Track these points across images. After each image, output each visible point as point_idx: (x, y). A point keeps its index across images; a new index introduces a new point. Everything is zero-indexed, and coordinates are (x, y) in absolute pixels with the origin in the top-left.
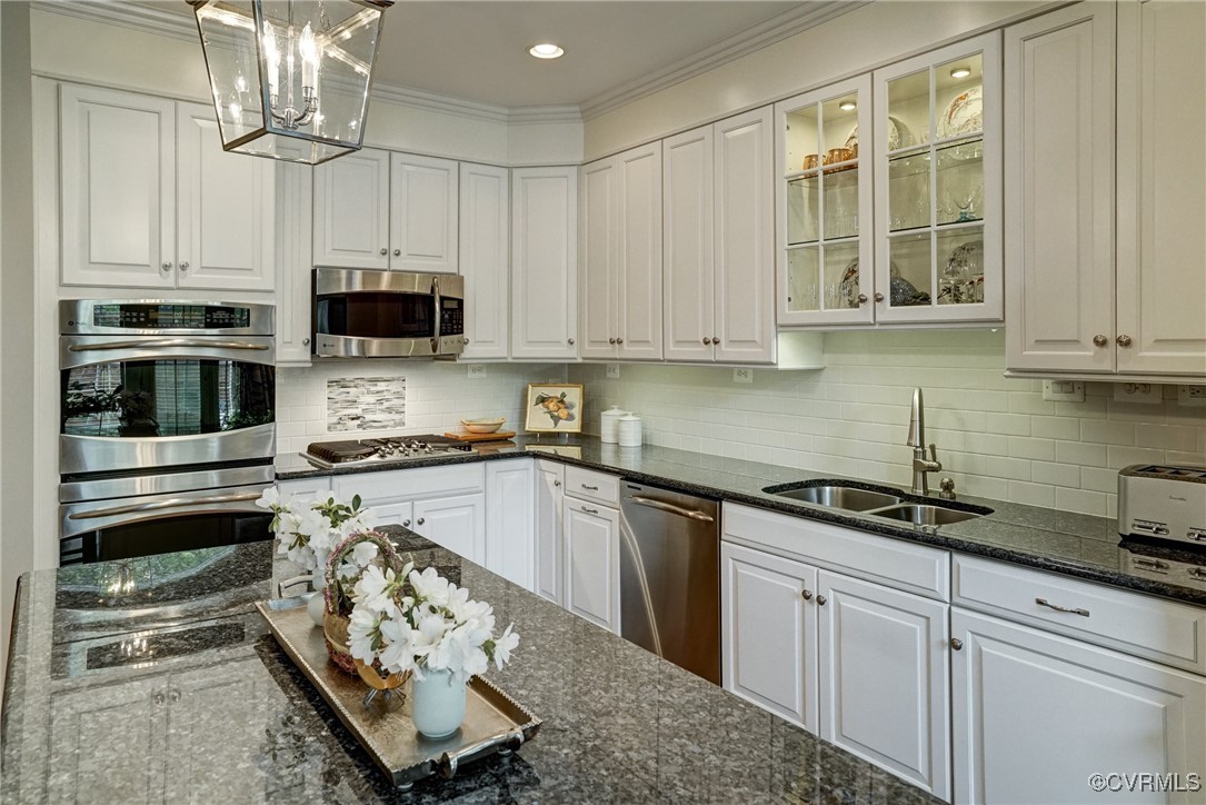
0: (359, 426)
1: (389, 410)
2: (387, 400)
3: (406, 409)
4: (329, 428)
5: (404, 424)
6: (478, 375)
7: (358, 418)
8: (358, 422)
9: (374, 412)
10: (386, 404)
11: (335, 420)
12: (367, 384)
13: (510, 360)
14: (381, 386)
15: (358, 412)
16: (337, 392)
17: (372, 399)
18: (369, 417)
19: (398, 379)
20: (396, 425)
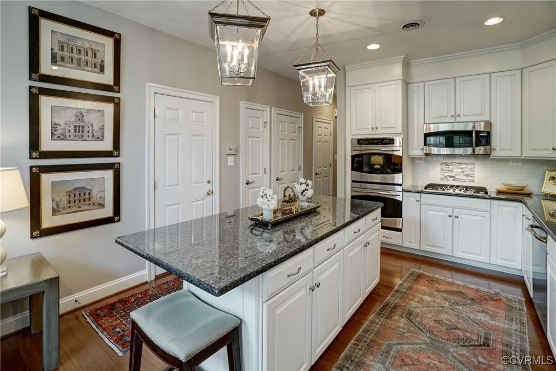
0: (453, 180)
1: (467, 175)
2: (466, 171)
3: (475, 176)
4: (441, 179)
5: (474, 181)
6: (516, 164)
7: (453, 177)
8: (453, 178)
9: (460, 175)
10: (465, 173)
11: (443, 177)
12: (457, 165)
13: (523, 158)
14: (463, 166)
15: (453, 175)
16: (444, 167)
17: (459, 170)
18: (457, 177)
19: (472, 164)
20: (470, 181)
